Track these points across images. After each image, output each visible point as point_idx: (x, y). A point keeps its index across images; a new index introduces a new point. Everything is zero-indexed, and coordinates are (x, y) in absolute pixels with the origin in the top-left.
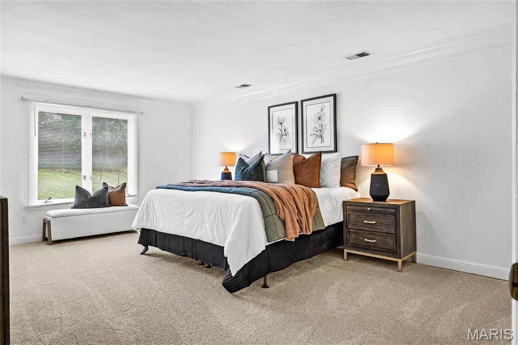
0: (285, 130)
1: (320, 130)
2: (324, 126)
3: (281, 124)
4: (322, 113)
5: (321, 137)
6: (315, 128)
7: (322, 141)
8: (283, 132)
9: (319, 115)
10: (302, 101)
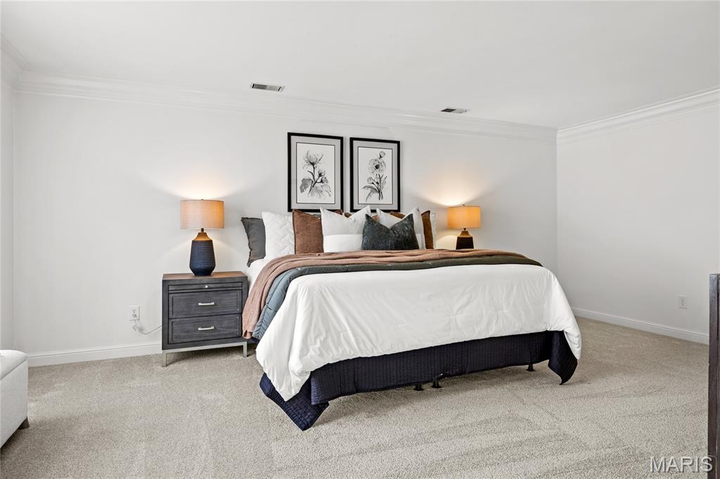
0: (320, 175)
1: (377, 183)
2: (383, 178)
3: (313, 164)
4: (380, 161)
5: (379, 191)
6: (370, 178)
7: (381, 197)
8: (316, 177)
9: (377, 163)
10: (352, 140)
